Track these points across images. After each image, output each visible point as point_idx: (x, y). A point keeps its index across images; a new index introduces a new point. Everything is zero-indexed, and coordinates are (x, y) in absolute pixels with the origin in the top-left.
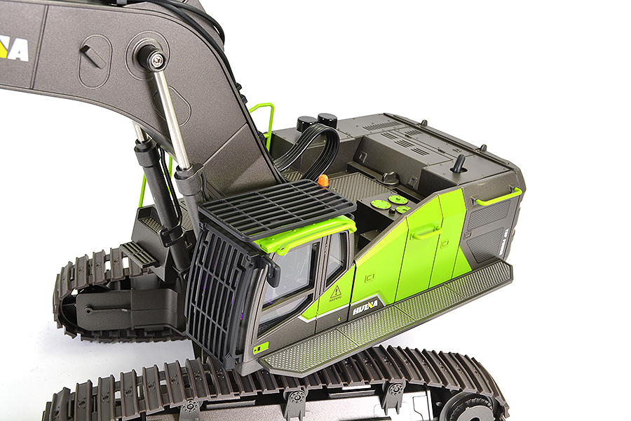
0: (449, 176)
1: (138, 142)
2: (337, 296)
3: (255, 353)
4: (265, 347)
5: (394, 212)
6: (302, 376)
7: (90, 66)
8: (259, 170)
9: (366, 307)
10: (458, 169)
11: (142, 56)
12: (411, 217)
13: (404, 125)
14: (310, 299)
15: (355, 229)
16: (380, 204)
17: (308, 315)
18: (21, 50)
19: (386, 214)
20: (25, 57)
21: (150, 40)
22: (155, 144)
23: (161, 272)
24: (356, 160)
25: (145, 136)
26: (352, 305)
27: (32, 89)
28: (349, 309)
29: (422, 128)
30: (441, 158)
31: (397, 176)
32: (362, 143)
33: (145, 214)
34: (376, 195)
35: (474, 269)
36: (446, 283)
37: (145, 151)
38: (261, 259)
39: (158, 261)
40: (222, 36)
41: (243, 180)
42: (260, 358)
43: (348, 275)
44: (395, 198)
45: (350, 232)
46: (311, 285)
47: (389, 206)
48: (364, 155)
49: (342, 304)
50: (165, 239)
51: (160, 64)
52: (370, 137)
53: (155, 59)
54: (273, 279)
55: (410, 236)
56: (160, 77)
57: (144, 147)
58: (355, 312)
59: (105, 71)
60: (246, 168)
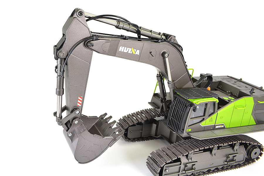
0: (249, 94)
1: (157, 74)
2: (211, 120)
3: (187, 131)
4: (190, 130)
5: (230, 101)
6: (200, 139)
7: (151, 56)
8: (190, 84)
9: (220, 127)
10: (252, 92)
11: (163, 54)
12: (235, 102)
13: (234, 79)
14: (203, 119)
15: (218, 101)
16: (226, 98)
17: (203, 124)
18: (138, 52)
19: (228, 101)
20: (138, 54)
21: (165, 51)
22: (162, 75)
23: (159, 110)
24: (218, 87)
25: (159, 73)
26: (216, 125)
27: (139, 61)
28: (215, 126)
29: (240, 80)
30: (246, 89)
31: (231, 93)
32: (220, 83)
33: (155, 95)
34: (225, 96)
35: (257, 124)
36: (247, 126)
37: (159, 77)
38: (192, 104)
39: (159, 107)
40: (182, 50)
41: (185, 87)
42: (188, 133)
43: (215, 115)
44: (230, 98)
45: (217, 102)
46: (204, 115)
47: (229, 99)
48: (220, 86)
49: (212, 124)
50: (162, 101)
51: (167, 56)
52: (223, 81)
53: (166, 55)
54: (194, 110)
55: (235, 108)
56: (167, 59)
57: (159, 76)
58: (217, 127)
59: (155, 57)
60: (186, 84)
